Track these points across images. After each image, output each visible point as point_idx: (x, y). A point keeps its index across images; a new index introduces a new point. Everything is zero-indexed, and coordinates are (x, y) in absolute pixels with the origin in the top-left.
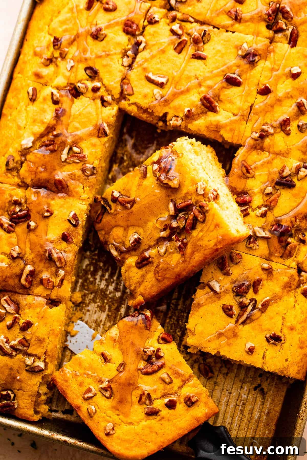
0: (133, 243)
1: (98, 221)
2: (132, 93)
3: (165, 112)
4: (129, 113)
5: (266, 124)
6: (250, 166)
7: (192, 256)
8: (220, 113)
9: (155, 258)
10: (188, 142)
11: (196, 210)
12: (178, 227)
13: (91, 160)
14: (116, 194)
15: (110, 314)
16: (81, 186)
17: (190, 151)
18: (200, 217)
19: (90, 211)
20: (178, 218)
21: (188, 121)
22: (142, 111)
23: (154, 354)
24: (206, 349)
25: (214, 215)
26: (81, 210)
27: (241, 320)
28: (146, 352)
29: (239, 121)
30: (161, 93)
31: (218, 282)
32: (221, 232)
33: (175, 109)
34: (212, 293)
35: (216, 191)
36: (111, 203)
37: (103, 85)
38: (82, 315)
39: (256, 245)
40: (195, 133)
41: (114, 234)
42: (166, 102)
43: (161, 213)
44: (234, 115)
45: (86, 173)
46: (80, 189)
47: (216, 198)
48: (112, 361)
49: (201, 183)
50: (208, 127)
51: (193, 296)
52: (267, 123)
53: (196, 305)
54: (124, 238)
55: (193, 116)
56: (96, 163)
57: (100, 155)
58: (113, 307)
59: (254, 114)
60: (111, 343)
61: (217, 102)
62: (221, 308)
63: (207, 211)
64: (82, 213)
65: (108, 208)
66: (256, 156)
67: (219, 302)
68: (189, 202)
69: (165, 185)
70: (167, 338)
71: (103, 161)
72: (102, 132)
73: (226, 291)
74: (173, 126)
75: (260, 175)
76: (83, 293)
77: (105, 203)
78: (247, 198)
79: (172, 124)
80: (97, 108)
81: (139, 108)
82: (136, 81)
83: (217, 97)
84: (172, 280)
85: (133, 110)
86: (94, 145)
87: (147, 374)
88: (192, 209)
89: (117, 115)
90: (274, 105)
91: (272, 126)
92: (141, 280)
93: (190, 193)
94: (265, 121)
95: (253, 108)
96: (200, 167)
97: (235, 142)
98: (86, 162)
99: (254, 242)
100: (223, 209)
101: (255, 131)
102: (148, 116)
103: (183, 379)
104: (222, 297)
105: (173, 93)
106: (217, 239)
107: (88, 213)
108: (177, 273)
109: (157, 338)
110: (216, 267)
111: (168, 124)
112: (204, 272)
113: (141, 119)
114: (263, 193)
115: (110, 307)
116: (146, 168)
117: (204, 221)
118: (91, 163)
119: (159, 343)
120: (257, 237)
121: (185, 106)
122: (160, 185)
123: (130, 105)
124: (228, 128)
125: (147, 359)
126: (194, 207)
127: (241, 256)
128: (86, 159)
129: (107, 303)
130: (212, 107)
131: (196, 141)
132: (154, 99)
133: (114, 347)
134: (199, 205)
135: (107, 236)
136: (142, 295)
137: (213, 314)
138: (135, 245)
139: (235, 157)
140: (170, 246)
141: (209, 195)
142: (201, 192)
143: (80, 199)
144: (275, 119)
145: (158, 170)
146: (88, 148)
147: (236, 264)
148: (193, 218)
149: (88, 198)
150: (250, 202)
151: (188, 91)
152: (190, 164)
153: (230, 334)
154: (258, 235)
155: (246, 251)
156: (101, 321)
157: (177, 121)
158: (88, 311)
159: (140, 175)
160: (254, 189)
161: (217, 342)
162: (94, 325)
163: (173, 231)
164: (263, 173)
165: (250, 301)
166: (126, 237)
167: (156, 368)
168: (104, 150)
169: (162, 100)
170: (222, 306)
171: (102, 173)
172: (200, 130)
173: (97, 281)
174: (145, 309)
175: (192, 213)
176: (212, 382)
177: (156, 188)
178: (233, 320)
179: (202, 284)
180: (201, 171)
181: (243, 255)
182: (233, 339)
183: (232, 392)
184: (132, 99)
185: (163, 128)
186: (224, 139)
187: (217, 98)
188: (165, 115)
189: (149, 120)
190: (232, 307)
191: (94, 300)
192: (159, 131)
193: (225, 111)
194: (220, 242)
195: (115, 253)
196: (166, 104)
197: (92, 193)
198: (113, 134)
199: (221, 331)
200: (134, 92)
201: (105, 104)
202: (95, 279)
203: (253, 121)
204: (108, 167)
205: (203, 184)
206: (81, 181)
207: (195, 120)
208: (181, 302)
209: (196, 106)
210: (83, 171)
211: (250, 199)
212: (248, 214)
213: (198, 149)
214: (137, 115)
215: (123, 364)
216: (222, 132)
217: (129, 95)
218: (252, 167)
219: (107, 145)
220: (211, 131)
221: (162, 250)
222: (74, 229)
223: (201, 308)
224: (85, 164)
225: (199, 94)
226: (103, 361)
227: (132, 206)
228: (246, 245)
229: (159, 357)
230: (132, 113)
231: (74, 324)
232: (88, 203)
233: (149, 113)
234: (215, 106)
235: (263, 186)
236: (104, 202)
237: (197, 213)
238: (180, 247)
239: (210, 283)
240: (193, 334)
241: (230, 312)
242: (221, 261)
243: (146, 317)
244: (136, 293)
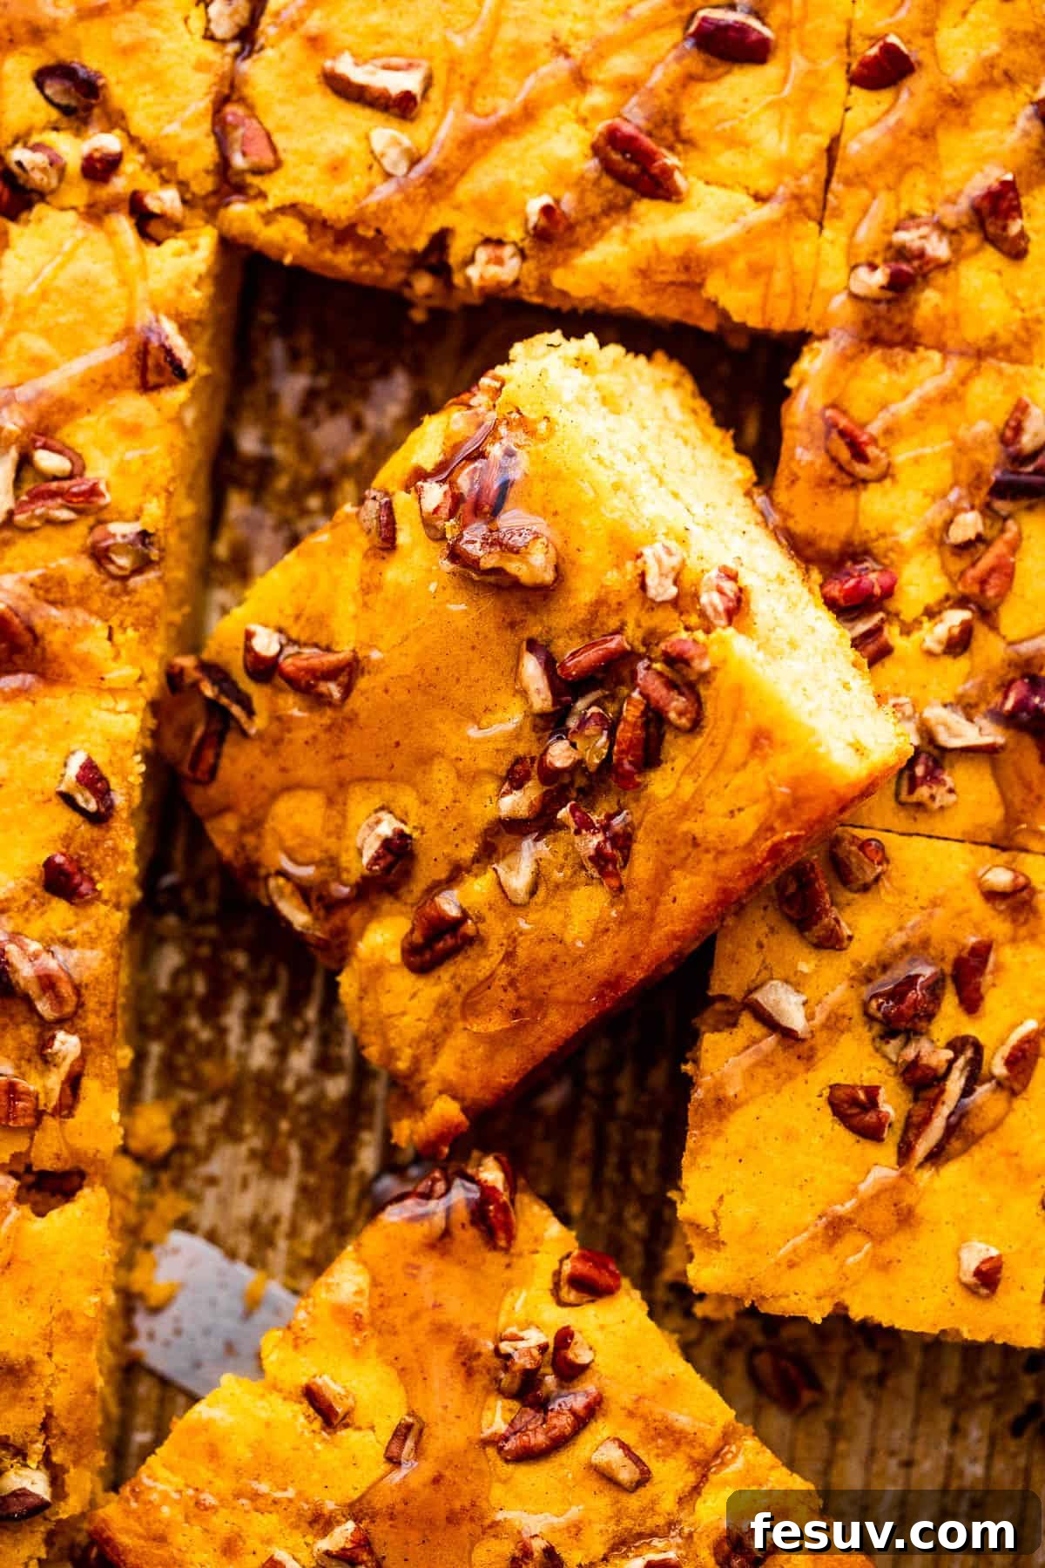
0: (376, 859)
1: (199, 775)
2: (268, 159)
3: (434, 227)
4: (273, 253)
5: (910, 219)
6: (863, 426)
7: (662, 891)
8: (693, 201)
9: (490, 917)
10: (565, 358)
11: (651, 677)
12: (579, 765)
13: (129, 503)
14: (267, 644)
15: (312, 1180)
16: (101, 629)
17: (581, 401)
18: (676, 706)
19: (155, 735)
20: (572, 723)
21: (549, 256)
22: (330, 239)
23: (548, 1357)
24: (783, 1302)
25: (739, 690)
26: (113, 742)
27: (923, 1147)
28: (508, 1357)
29: (784, 226)
30: (406, 142)
31: (795, 982)
32: (781, 764)
33: (484, 206)
34: (772, 1041)
35: (733, 577)
36: (247, 685)
37: (133, 140)
38: (184, 1206)
39: (943, 790)
40: (590, 304)
41: (282, 829)
42: (438, 182)
43: (487, 710)
44: (759, 198)
45: (112, 568)
46: (95, 644)
47: (737, 610)
48: (360, 1417)
49: (658, 547)
50: (644, 273)
51: (688, 1068)
52: (912, 216)
53: (710, 1104)
54: (331, 843)
55: (571, 227)
56: (154, 511)
57: (164, 471)
58: (326, 1148)
59: (848, 183)
60: (343, 1332)
61: (671, 148)
62: (822, 1102)
63: (705, 677)
64: (120, 752)
65: (236, 710)
66: (884, 377)
67: (810, 1076)
68: (612, 645)
69: (491, 579)
70: (594, 1273)
71: (181, 492)
72: (158, 365)
73: (835, 1024)
74: (482, 289)
75: (917, 461)
76: (173, 1106)
77: (222, 691)
78: (873, 576)
79: (476, 281)
80: (120, 256)
81: (315, 223)
82: (282, 102)
83: (669, 125)
84: (583, 1010)
85: (288, 239)
86: (132, 431)
87: (528, 1456)
88: (634, 674)
89: (217, 269)
90: (933, 129)
91: (941, 228)
92: (437, 1026)
93: (613, 600)
94: (904, 207)
95: (840, 154)
96: (641, 466)
97: (779, 324)
98: (105, 515)
99: (932, 777)
100: (775, 655)
101: (862, 259)
102: (360, 255)
103: (697, 1453)
104: (820, 1054)
105: (461, 136)
106: (768, 801)
107: (149, 743)
108: (601, 976)
109: (547, 1282)
110: (773, 917)
111: (458, 280)
112: (724, 947)
113: (329, 274)
114: (941, 543)
115: (308, 1149)
116: (389, 507)
117: (696, 726)
118: (130, 514)
119: (561, 1303)
120: (944, 750)
121: (524, 189)
122: (466, 579)
123: (268, 218)
124: (739, 265)
125: (515, 1386)
126: (641, 666)
127: (881, 848)
128: (102, 502)
129: (291, 1134)
130: (653, 177)
131: (602, 344)
132: (376, 177)
133: (356, 1351)
134: (665, 653)
135: (250, 840)
136: (451, 1091)
137: (790, 1136)
138: (387, 870)
139: (787, 393)
140: (554, 852)
141: (704, 599)
142: (661, 588)
143: (102, 687)
144: (949, 190)
145: (444, 512)
146: (106, 450)
147: (865, 888)
148: (644, 714)
149: (141, 679)
150: (889, 592)
151: (528, 114)
152: (594, 464)
153: (882, 1215)
154: (945, 739)
155: (901, 821)
156: (276, 1220)
157: (499, 261)
158: (212, 1181)
159: (364, 542)
160: (897, 527)
161: (827, 1263)
162: (245, 1244)
163: (558, 786)
164: (928, 450)
165: (950, 1054)
166: (339, 832)
167: (563, 1422)
168: (180, 442)
169: (413, 175)
170: (826, 1093)
171: (186, 547)
172: (607, 290)
173: (233, 1040)
174: (476, 1154)
175: (636, 695)
176: (821, 1429)
177: (450, 591)
178: (887, 1152)
179: (719, 1006)
180: (646, 489)
181: (891, 841)
182: (901, 1239)
183: (918, 1456)
184: (278, 190)
185: (436, 302)
186: (724, 315)
187: (667, 132)
188: (441, 240)
189: (367, 274)
190: (872, 1092)
191: (229, 1131)
192: (418, 316)
193: (712, 189)
194: (785, 814)
195: (299, 917)
196: (436, 190)
197: (150, 653)
198: (208, 363)
199: (840, 1209)
200: (283, 156)
201: (155, 228)
202: (222, 1032)
203: (850, 217)
204: (204, 509)
205: (669, 552)
206: (96, 604)
207: (577, 245)
208: (624, 1082)
209: (579, 183)
210: (100, 555)
211: (886, 580)
212: (885, 652)
213: (613, 382)
214: (307, 261)
215: (409, 1427)
216: (715, 287)
217: (259, 171)
218: (875, 428)
219: (190, 416)
220: (661, 289)
221: (518, 877)
222: (96, 833)
223: (732, 1118)
224: (102, 523)
225: (583, 121)
226: (317, 1424)
227: (347, 690)
228: (897, 794)
229: (570, 1373)
230: (283, 251)
231: (156, 1251)
232: (141, 703)
233: (361, 243)
234: (667, 172)
235: (934, 514)
236: (214, 683)
237: (658, 690)
238: (599, 858)
239: (758, 996)
240: (714, 1241)
241: (870, 1118)
242: (792, 888)
243: (488, 1192)
244: (423, 1084)
